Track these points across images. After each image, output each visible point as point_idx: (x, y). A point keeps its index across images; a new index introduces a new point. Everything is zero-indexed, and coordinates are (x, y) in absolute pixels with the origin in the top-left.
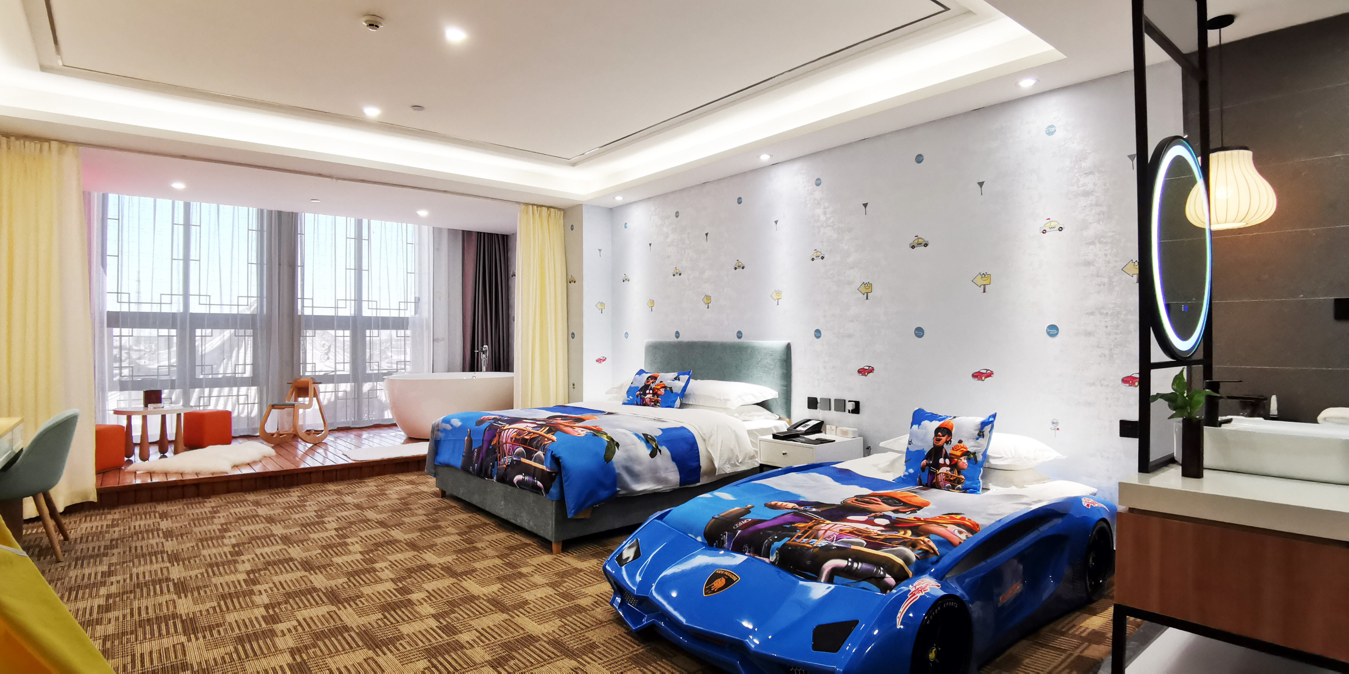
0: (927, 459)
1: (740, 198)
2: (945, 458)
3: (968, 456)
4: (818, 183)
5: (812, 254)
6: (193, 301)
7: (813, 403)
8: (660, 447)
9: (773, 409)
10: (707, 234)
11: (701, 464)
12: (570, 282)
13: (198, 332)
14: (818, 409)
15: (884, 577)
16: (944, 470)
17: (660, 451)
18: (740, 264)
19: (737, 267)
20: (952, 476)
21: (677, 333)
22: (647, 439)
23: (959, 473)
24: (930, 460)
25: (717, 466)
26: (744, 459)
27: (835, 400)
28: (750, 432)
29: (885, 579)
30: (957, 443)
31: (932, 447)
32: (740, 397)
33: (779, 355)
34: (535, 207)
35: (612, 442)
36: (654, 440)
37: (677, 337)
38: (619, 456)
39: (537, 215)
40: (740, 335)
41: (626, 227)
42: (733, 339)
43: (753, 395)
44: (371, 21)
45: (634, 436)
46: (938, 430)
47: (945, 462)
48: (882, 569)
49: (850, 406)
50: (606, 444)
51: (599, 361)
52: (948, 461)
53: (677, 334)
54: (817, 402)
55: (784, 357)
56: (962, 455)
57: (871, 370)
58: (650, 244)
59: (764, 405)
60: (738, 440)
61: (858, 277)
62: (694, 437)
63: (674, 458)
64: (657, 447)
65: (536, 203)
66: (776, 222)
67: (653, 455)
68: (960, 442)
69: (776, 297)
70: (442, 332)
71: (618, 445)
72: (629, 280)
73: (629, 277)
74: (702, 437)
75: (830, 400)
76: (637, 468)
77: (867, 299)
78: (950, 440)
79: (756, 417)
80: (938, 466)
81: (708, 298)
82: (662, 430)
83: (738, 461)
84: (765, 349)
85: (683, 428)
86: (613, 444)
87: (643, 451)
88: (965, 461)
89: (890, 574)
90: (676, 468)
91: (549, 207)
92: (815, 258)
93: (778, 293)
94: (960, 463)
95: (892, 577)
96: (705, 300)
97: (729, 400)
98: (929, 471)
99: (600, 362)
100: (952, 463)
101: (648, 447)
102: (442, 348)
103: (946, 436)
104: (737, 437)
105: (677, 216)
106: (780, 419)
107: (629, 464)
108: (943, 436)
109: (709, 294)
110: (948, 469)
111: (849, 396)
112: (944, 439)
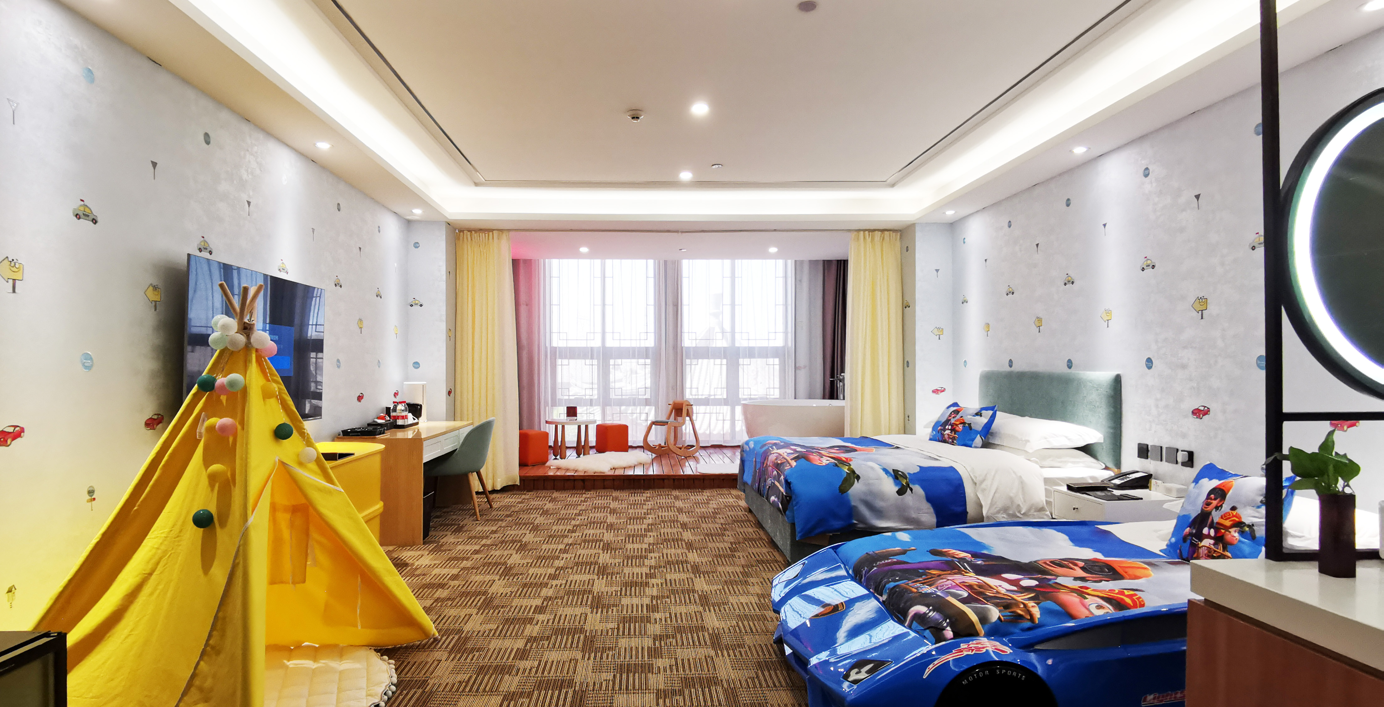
0: (1190, 527)
1: (1068, 200)
2: (1210, 528)
3: (1241, 527)
4: (1146, 173)
5: (1141, 262)
6: (608, 337)
7: (1143, 451)
8: (911, 486)
9: (1098, 455)
10: (1037, 245)
11: (968, 510)
12: (906, 307)
13: (612, 362)
14: (1149, 459)
15: (944, 629)
16: (1207, 542)
17: (911, 490)
18: (1070, 278)
19: (1066, 282)
20: (1215, 551)
21: (1011, 361)
22: (896, 475)
23: (1225, 548)
24: (1194, 528)
25: (984, 514)
26: (1029, 510)
27: (1166, 448)
28: (1047, 481)
29: (944, 632)
30: (1228, 510)
31: (1200, 512)
32: (1046, 438)
33: (1105, 389)
34: (867, 232)
35: (852, 474)
36: (906, 478)
37: (1011, 366)
38: (857, 488)
39: (869, 240)
40: (1070, 364)
41: (964, 243)
42: (1061, 368)
43: (1066, 437)
44: (634, 114)
45: (882, 471)
46: (1213, 491)
47: (1209, 532)
48: (948, 621)
49: (1181, 457)
50: (845, 475)
51: (936, 391)
52: (1212, 532)
53: (1011, 363)
54: (1148, 451)
55: (1111, 392)
56: (1232, 527)
57: (1206, 412)
58: (986, 260)
59: (1087, 449)
60: (1023, 488)
61: (1192, 291)
62: (960, 479)
63: (929, 499)
64: (909, 485)
65: (867, 228)
66: (1105, 225)
67: (901, 492)
68: (1234, 508)
69: (1106, 318)
70: (803, 360)
71: (858, 478)
72: (967, 302)
73: (968, 298)
74: (972, 480)
75: (1161, 447)
76: (879, 504)
77: (1202, 318)
78: (1221, 506)
79: (1070, 464)
80: (1201, 537)
81: (1039, 319)
82: (920, 467)
83: (1019, 512)
84: (1091, 381)
85: (952, 469)
86: (853, 476)
87: (890, 487)
88: (1236, 535)
89: (951, 627)
90: (932, 510)
91: (883, 231)
92: (1145, 268)
93: (1108, 312)
94: (1228, 537)
95: (953, 631)
96: (1037, 323)
97: (1028, 441)
98: (1191, 542)
99: (937, 393)
100: (1218, 535)
101: (896, 484)
102: (803, 375)
103: (1218, 500)
104: (1022, 483)
105: (1010, 226)
106: (1107, 468)
107: (869, 498)
108: (1215, 499)
109: (1040, 315)
110: (1212, 542)
111: (1183, 445)
112: (1215, 503)
